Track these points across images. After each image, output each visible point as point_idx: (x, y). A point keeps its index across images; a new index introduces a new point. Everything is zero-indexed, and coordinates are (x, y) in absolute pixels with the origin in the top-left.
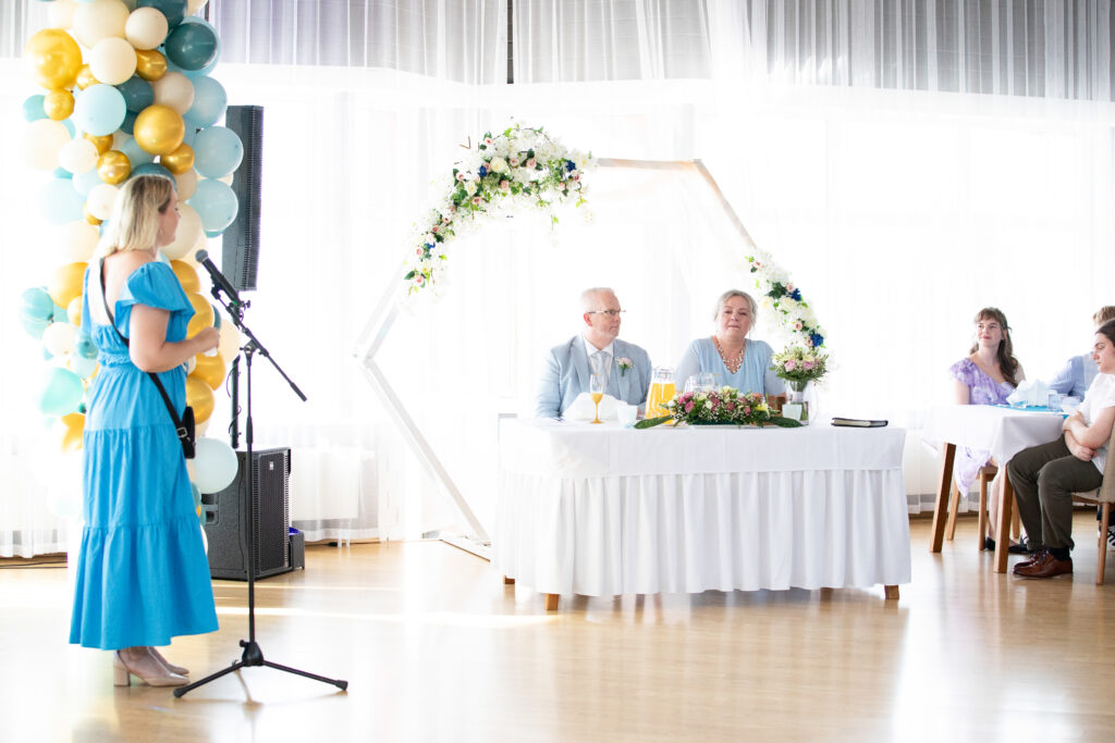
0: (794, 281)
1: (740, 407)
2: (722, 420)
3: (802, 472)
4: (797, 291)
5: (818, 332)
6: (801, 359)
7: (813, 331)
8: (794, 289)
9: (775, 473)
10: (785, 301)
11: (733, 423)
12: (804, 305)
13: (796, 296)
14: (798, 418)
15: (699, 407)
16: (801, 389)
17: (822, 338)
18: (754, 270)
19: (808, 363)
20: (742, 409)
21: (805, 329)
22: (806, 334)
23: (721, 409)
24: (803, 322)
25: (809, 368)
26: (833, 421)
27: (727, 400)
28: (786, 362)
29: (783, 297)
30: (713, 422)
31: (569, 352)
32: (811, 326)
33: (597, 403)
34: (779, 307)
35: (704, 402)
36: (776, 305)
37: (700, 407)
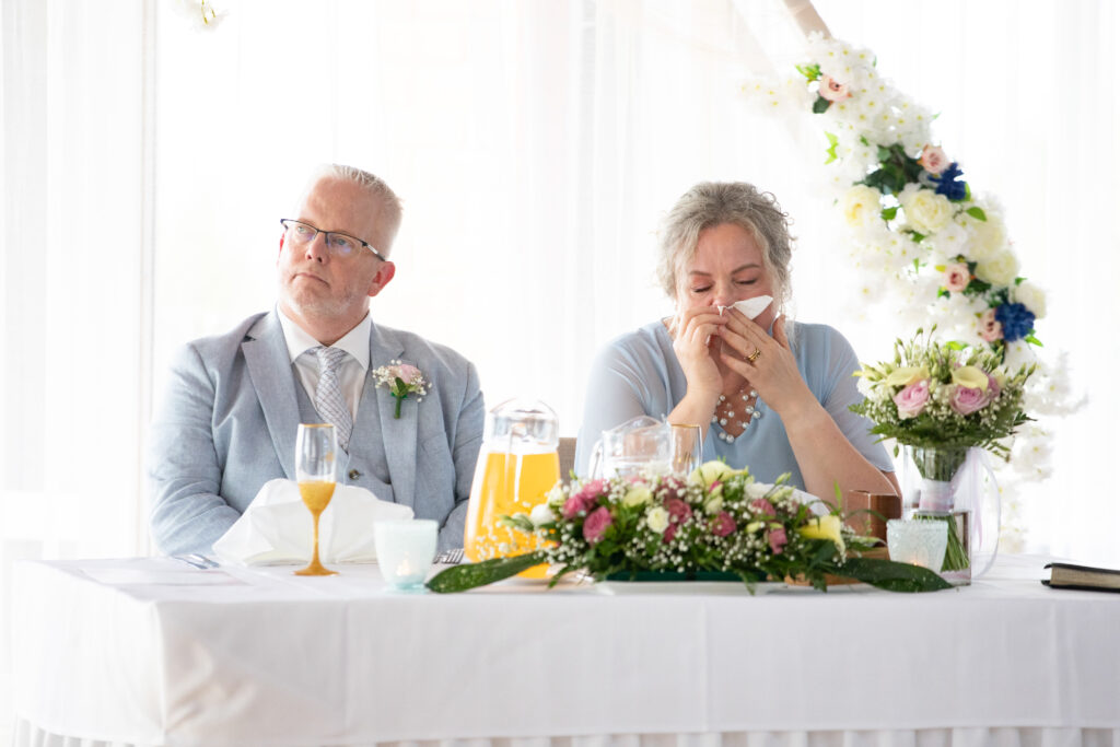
0: (948, 142)
1: (752, 527)
2: (699, 567)
3: (948, 731)
4: (953, 170)
5: (1020, 296)
6: (947, 380)
7: (1003, 294)
8: (943, 166)
9: (863, 733)
10: (917, 204)
11: (730, 577)
12: (977, 213)
13: (950, 186)
14: (934, 563)
15: (627, 526)
16: (945, 472)
17: (1031, 316)
18: (821, 105)
19: (966, 391)
20: (759, 534)
21: (978, 286)
22: (982, 303)
23: (695, 533)
24: (972, 266)
25: (970, 407)
26: (1048, 575)
27: (714, 505)
28: (898, 389)
29: (911, 189)
30: (669, 574)
31: (240, 358)
32: (997, 279)
33: (317, 512)
34: (901, 219)
35: (641, 511)
36: (889, 214)
37: (631, 526)
